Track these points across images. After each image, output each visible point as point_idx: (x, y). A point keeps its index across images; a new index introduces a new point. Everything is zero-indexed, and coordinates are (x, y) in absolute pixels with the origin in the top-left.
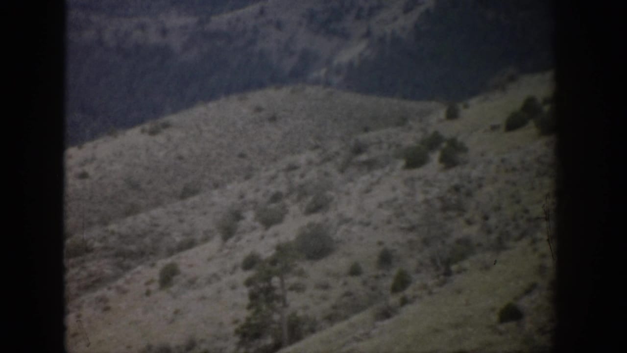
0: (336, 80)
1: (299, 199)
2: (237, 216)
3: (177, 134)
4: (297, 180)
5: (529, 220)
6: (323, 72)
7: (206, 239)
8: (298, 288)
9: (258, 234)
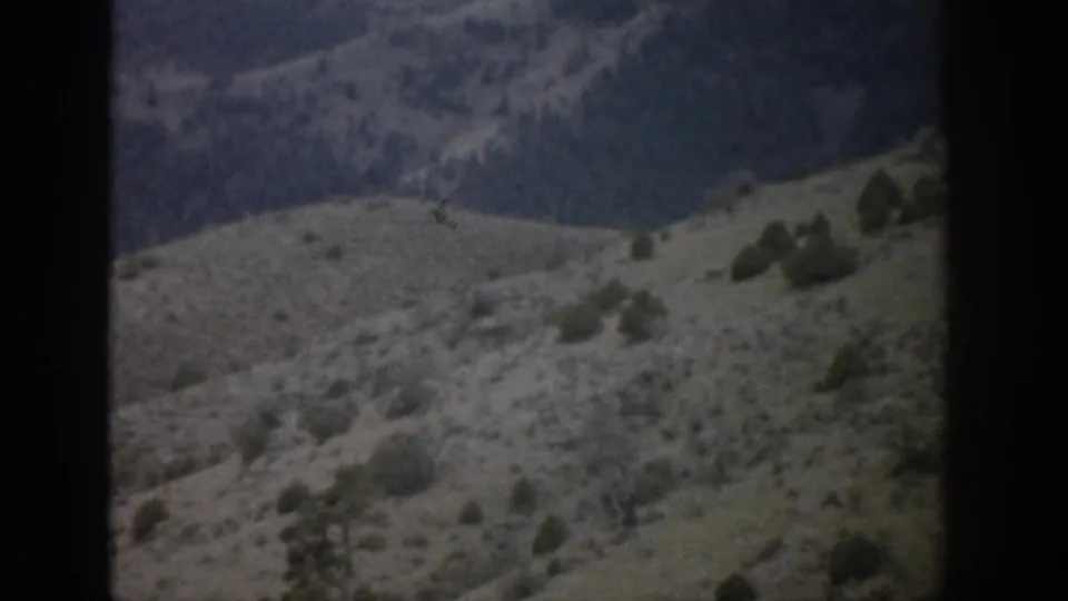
0: (445, 188)
1: (377, 392)
2: (270, 420)
3: (167, 279)
4: (374, 361)
5: (771, 433)
6: (422, 174)
7: (215, 460)
8: (372, 545)
9: (303, 451)
